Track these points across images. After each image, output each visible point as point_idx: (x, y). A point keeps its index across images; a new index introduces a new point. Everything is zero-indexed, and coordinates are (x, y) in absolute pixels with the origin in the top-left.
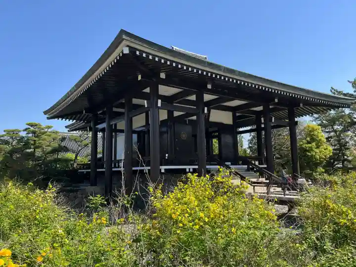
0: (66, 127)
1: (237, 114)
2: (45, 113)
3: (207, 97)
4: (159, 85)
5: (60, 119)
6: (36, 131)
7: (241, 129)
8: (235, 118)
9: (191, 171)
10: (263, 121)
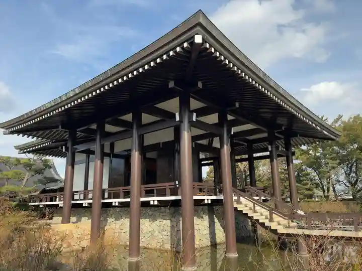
2: (3, 125)
3: (230, 117)
4: (191, 99)
5: (21, 135)
9: (210, 202)
10: (270, 149)
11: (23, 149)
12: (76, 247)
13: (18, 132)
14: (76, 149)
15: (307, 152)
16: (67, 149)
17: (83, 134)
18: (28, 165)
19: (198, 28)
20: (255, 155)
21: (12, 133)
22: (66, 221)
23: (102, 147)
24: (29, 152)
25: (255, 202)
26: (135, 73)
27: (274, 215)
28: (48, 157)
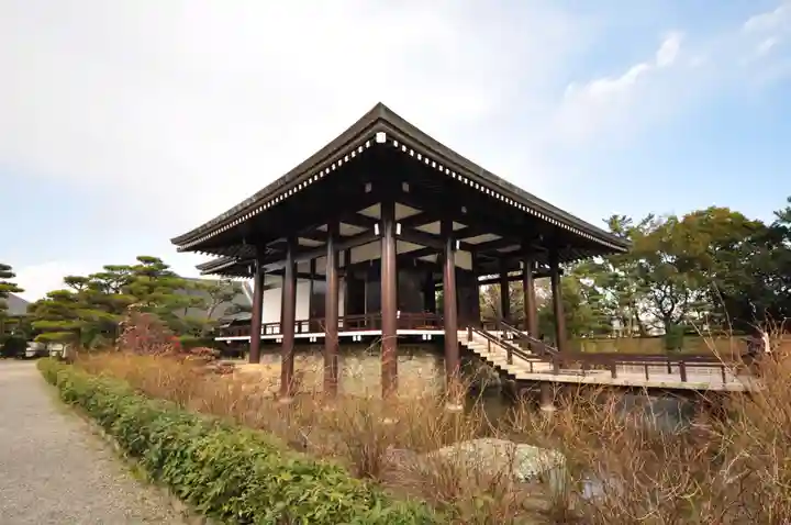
0: (198, 267)
1: (479, 256)
2: (175, 241)
3: (456, 226)
4: (397, 204)
5: (199, 252)
6: (153, 270)
7: (481, 278)
8: (475, 261)
9: (430, 338)
10: (522, 267)
11: (205, 268)
12: (267, 393)
13: (195, 249)
14: (265, 269)
15: (600, 268)
16: (253, 270)
17: (274, 251)
18: (213, 289)
19: (381, 125)
20: (509, 274)
21: (188, 250)
22: (256, 359)
23: (295, 267)
24: (213, 273)
25: (492, 339)
26: (316, 178)
27: (514, 356)
28: (237, 279)
